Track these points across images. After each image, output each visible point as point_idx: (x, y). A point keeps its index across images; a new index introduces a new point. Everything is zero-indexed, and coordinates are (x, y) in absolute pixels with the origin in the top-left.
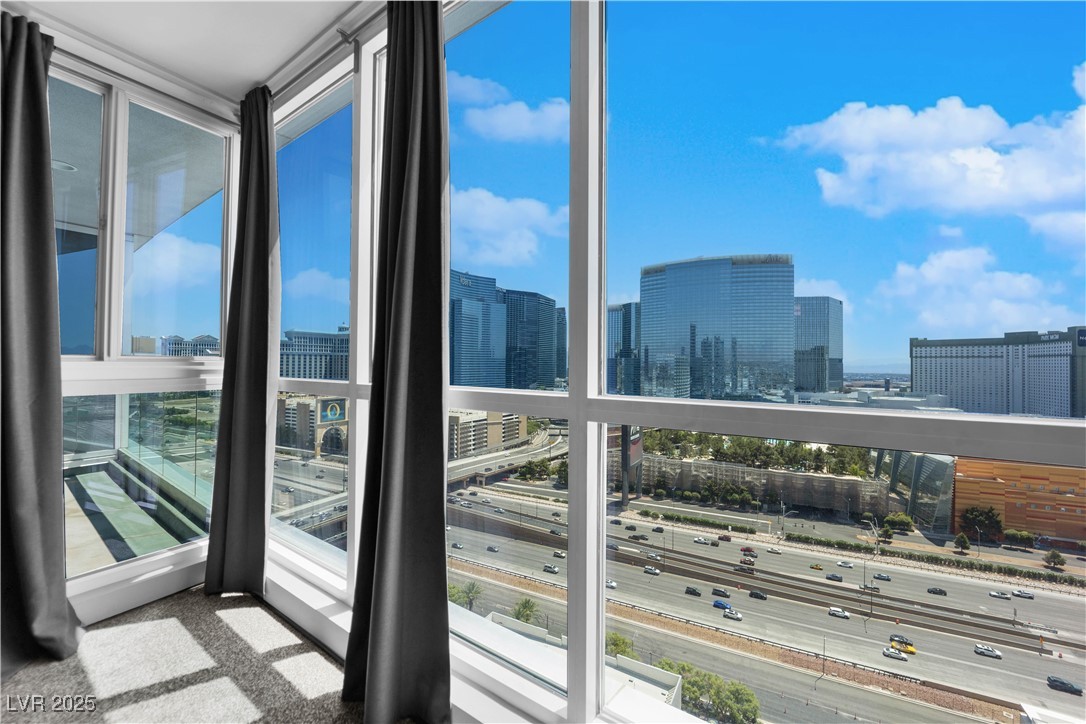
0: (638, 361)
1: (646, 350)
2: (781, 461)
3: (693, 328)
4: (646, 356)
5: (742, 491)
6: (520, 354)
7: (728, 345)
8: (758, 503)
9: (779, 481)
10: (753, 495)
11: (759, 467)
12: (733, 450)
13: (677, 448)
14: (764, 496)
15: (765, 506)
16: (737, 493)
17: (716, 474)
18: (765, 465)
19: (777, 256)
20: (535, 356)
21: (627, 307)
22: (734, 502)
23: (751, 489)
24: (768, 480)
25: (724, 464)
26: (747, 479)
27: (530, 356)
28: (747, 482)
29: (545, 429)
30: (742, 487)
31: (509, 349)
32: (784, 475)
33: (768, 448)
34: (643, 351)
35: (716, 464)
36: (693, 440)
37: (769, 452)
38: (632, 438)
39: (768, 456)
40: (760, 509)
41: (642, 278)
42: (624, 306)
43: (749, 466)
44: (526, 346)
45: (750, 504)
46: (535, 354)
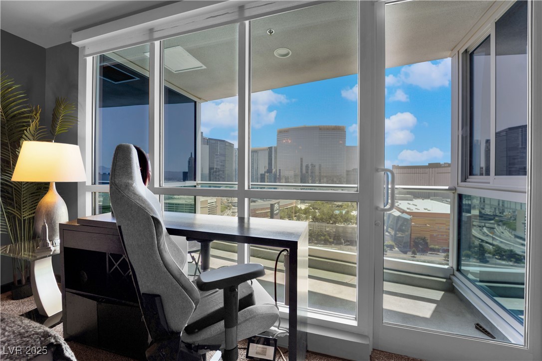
0: (275, 175)
1: (280, 170)
2: (342, 220)
3: (302, 159)
4: (280, 173)
5: (325, 235)
6: (216, 172)
7: (317, 167)
8: (332, 240)
9: (341, 230)
10: (330, 237)
11: (332, 224)
12: (321, 217)
13: (295, 216)
14: (335, 237)
15: (335, 241)
16: (323, 236)
17: (313, 228)
18: (335, 223)
19: (339, 127)
20: (224, 172)
21: (270, 148)
22: (321, 240)
23: (329, 234)
24: (336, 229)
25: (317, 223)
26: (327, 229)
27: (221, 172)
28: (328, 231)
29: (229, 209)
30: (325, 233)
31: (210, 169)
32: (343, 227)
33: (336, 215)
34: (278, 170)
35: (313, 223)
36: (302, 212)
37: (337, 217)
38: (275, 212)
39: (336, 218)
40: (333, 243)
41: (278, 134)
42: (269, 148)
43: (328, 223)
44: (219, 167)
45: (328, 241)
46: (224, 171)
